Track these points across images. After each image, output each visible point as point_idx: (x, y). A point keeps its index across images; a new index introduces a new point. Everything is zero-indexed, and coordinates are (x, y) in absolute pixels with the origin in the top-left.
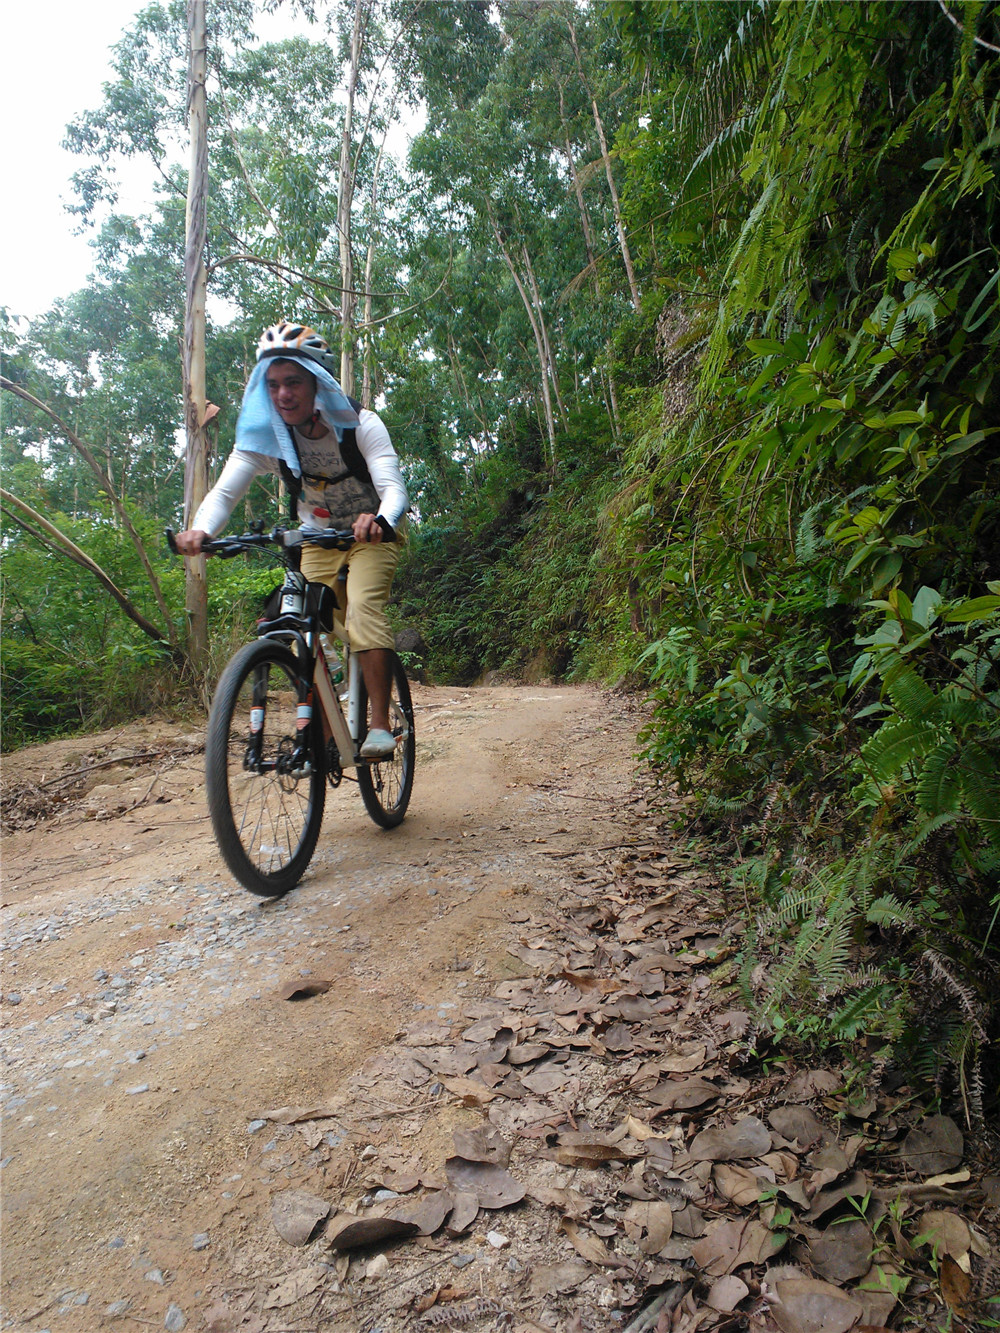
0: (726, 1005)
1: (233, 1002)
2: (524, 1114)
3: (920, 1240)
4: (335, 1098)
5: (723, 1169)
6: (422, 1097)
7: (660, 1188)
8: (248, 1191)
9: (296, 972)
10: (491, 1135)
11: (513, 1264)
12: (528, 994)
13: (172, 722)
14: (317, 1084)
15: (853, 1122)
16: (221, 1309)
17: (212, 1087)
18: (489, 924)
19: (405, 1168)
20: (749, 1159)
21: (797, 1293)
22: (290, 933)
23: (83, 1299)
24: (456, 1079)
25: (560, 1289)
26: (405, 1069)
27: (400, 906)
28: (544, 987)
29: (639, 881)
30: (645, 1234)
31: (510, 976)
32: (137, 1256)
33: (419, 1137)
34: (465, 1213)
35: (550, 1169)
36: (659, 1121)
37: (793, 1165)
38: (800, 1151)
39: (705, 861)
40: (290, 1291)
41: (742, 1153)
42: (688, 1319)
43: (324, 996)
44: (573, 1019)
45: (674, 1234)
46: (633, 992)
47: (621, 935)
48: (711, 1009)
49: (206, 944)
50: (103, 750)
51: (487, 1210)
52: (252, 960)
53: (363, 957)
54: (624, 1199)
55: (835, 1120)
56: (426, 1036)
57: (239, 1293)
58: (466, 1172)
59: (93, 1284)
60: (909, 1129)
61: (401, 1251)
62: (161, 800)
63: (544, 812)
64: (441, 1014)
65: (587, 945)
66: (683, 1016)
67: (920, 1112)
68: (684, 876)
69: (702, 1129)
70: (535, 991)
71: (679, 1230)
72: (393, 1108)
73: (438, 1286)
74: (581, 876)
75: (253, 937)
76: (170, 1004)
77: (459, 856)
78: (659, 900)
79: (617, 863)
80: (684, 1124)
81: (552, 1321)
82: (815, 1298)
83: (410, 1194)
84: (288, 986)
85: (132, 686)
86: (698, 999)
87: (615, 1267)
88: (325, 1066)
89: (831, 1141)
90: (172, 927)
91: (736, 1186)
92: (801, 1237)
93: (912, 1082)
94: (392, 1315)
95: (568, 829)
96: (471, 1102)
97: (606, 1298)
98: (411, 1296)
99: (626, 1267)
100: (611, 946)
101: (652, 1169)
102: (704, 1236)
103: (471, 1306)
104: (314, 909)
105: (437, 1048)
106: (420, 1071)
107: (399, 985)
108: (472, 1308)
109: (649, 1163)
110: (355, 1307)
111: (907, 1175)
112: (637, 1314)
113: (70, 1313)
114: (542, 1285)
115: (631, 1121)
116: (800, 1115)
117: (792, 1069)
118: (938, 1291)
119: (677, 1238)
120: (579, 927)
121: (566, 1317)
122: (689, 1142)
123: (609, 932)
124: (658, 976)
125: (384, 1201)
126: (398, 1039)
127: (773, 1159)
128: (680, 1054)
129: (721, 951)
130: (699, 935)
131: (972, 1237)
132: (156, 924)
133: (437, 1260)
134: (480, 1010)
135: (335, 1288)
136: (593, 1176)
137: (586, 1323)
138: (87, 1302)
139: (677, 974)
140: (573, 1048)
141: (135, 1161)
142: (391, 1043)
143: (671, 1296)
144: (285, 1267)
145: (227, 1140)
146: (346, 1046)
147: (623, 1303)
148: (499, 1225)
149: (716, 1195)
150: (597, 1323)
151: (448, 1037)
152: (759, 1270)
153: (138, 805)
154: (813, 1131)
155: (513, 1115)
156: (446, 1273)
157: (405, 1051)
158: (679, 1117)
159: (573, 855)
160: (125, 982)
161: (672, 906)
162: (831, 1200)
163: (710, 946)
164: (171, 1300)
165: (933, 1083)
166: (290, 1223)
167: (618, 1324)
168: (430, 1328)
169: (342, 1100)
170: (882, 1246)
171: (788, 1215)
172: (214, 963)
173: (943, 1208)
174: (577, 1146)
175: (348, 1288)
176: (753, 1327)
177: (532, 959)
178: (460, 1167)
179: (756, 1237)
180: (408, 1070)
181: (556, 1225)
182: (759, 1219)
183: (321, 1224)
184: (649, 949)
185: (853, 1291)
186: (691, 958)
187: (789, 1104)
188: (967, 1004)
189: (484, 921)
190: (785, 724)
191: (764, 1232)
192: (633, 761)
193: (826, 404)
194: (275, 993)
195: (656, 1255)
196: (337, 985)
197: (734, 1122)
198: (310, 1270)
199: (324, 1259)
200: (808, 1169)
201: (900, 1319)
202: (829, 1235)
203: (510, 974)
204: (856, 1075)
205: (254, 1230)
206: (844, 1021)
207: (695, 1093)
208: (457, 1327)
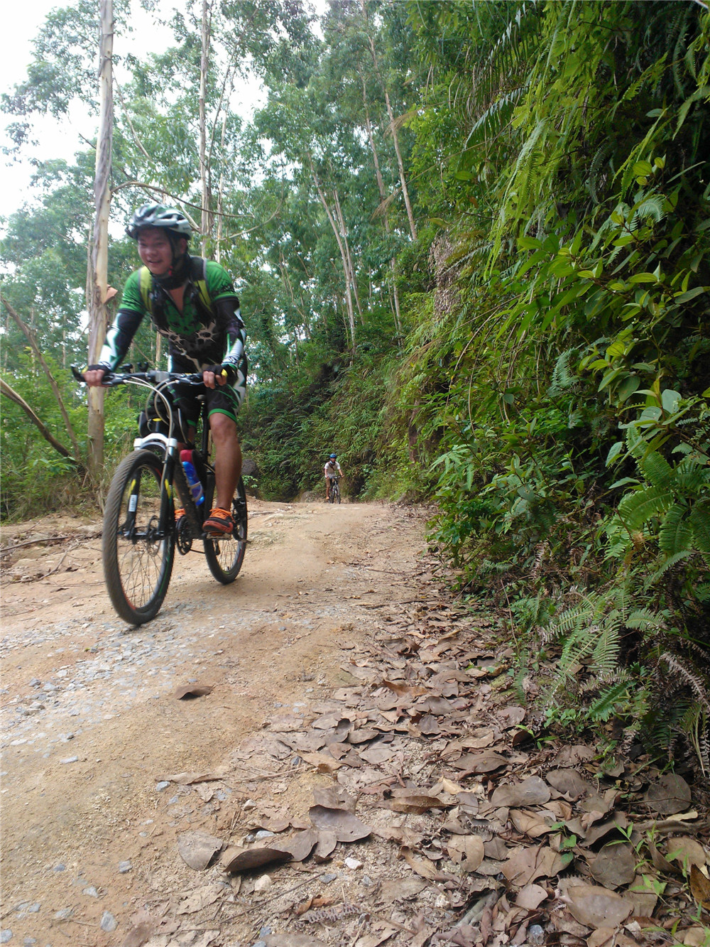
0: (504, 704)
1: (138, 700)
2: (363, 777)
3: (670, 857)
4: (221, 767)
5: (516, 813)
6: (286, 767)
7: (472, 826)
8: (158, 832)
9: (186, 680)
10: (341, 792)
11: (366, 880)
12: (359, 697)
13: (76, 517)
14: (207, 756)
15: (608, 780)
16: (144, 915)
17: (127, 759)
18: (326, 650)
19: (277, 815)
20: (535, 806)
21: (583, 896)
22: (178, 655)
23: (36, 908)
24: (311, 754)
25: (405, 897)
26: (272, 747)
27: (258, 638)
28: (370, 692)
29: (431, 623)
30: (464, 858)
31: (343, 685)
32: (76, 876)
33: (286, 794)
34: (327, 845)
35: (387, 815)
36: (466, 780)
37: (568, 810)
38: (572, 800)
39: (477, 610)
40: (196, 902)
41: (530, 801)
42: (503, 916)
43: (208, 697)
44: (394, 713)
45: (486, 857)
46: (436, 694)
47: (423, 658)
48: (494, 706)
49: (114, 662)
50: (24, 534)
51: (342, 843)
52: (150, 673)
53: (234, 672)
54: (447, 834)
55: (595, 779)
56: (286, 725)
57: (157, 903)
58: (325, 817)
59: (43, 897)
60: (649, 784)
61: (280, 873)
62: (69, 570)
63: (356, 580)
64: (295, 710)
65: (400, 663)
66: (474, 711)
67: (657, 772)
68: (463, 620)
69: (497, 786)
70: (363, 695)
71: (489, 854)
72: (266, 774)
73: (311, 896)
74: (389, 620)
75: (150, 658)
76: (90, 701)
77: (299, 606)
78: (447, 635)
79: (414, 612)
80: (484, 783)
81: (401, 919)
82: (598, 898)
83: (283, 834)
84: (180, 689)
85: (46, 490)
86: (483, 700)
87: (443, 881)
88: (212, 744)
89: (594, 793)
90: (87, 650)
91: (531, 824)
92: (582, 857)
93: (650, 751)
95: (375, 591)
96: (324, 769)
97: (441, 901)
98: (291, 904)
99: (453, 881)
100: (416, 665)
101: (464, 813)
102: (507, 859)
104: (195, 639)
105: (294, 734)
106: (282, 748)
107: (263, 690)
108: (338, 911)
109: (462, 809)
110: (248, 912)
111: (652, 815)
112: (465, 912)
113: (26, 918)
114: (390, 894)
115: (445, 781)
116: (570, 775)
117: (558, 745)
118: (687, 891)
119: (487, 861)
120: (391, 653)
121: (411, 916)
122: (490, 794)
123: (413, 656)
124: (453, 684)
125: (264, 838)
126: (264, 727)
127: (553, 806)
128: (475, 736)
129: (497, 668)
130: (479, 658)
131: (707, 856)
132: (74, 649)
133: (309, 878)
134: (324, 707)
135: (231, 899)
136: (420, 819)
137: (427, 919)
138: (39, 910)
139: (466, 684)
140: (396, 732)
141: (71, 809)
142: (259, 730)
143: (490, 900)
144: (191, 885)
145: (141, 795)
146: (226, 731)
147: (454, 905)
148: (353, 854)
149: (514, 830)
150: (436, 919)
151: (302, 726)
152: (553, 881)
153: (51, 573)
154: (580, 786)
155: (355, 778)
156: (316, 887)
157: (271, 735)
158: (480, 778)
159: (381, 606)
160: (54, 687)
161: (457, 639)
162: (603, 831)
163: (488, 664)
164: (104, 908)
165: (668, 750)
166: (193, 854)
167: (452, 920)
168: (308, 926)
169: (226, 768)
170: (642, 861)
171: (571, 842)
172: (120, 675)
173: (682, 836)
174: (407, 798)
175: (241, 899)
176: (554, 920)
177: (360, 674)
178: (320, 814)
179: (547, 858)
180: (275, 748)
181: (397, 853)
182: (549, 845)
183: (216, 856)
184: (444, 667)
185: (625, 893)
186: (475, 672)
187: (561, 768)
188: (698, 688)
189: (323, 648)
190: (540, 509)
191: (554, 854)
192: (417, 548)
193: (580, 274)
194: (170, 694)
195: (474, 872)
196: (216, 689)
197: (521, 781)
198: (210, 887)
199: (221, 879)
200: (579, 812)
201: (661, 912)
202: (602, 856)
203: (344, 684)
204: (608, 748)
205: (165, 859)
206: (600, 708)
207: (490, 761)
208: (328, 925)
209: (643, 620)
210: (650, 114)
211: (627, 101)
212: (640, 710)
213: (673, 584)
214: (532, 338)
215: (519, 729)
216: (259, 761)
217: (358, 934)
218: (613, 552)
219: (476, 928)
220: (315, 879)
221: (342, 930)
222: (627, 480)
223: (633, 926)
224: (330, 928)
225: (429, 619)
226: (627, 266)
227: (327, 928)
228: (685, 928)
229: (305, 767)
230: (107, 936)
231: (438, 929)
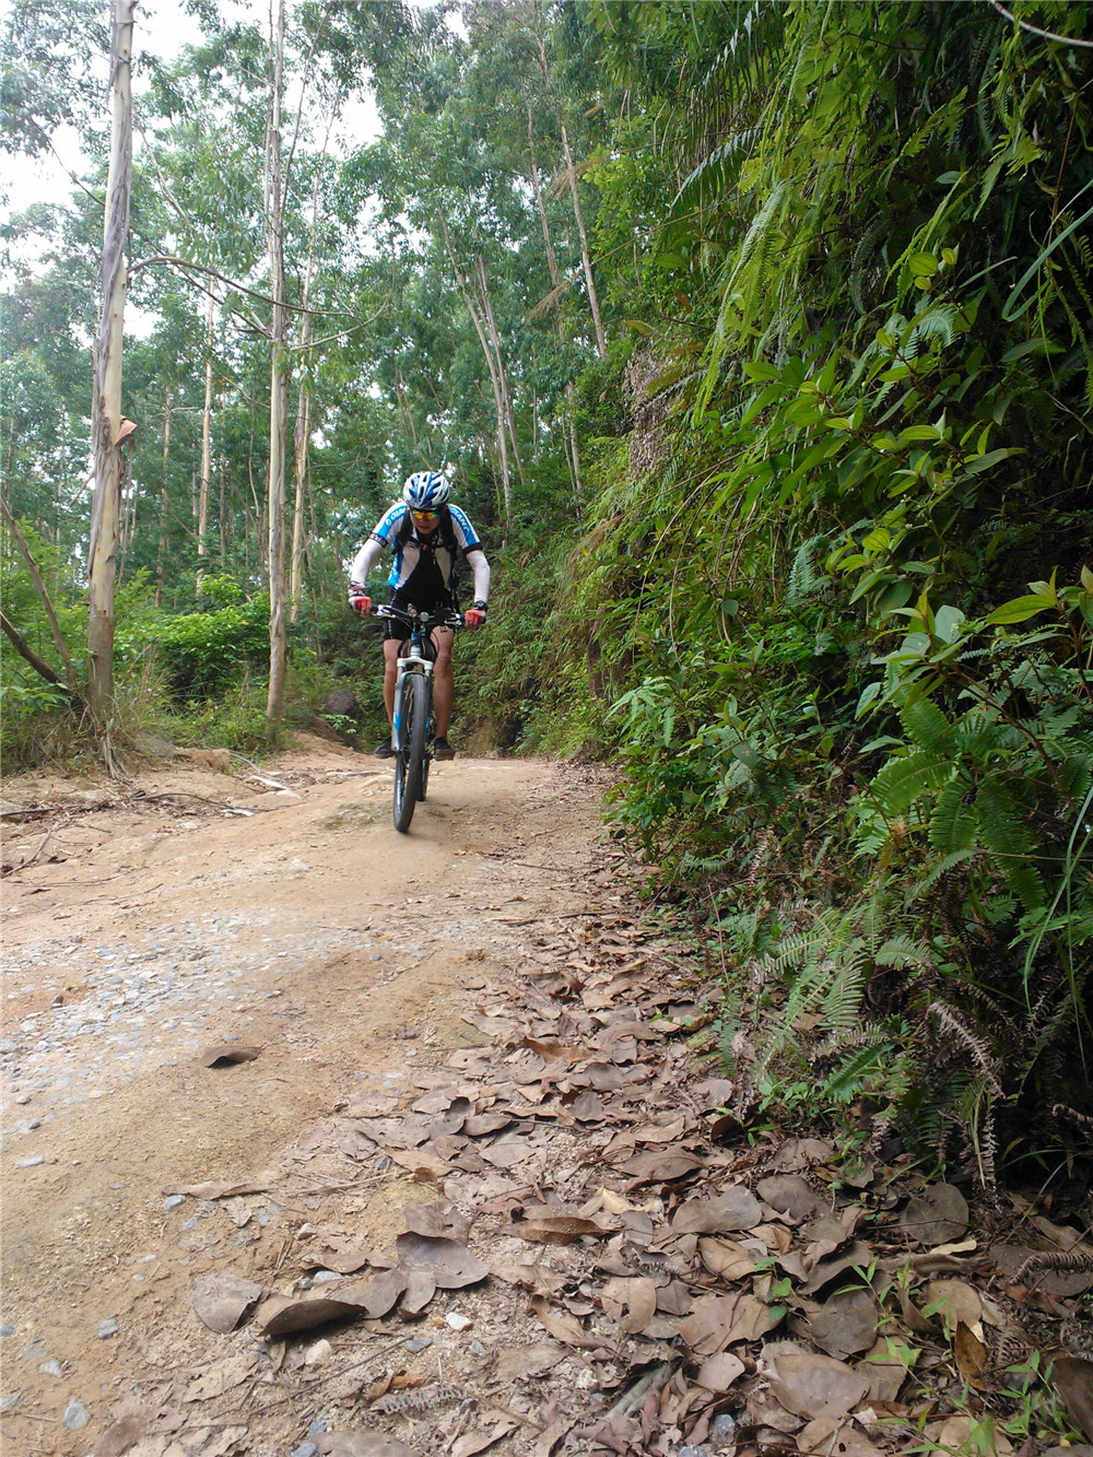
0: (704, 1074)
1: (145, 1068)
2: (484, 1188)
3: (928, 1311)
4: (266, 1172)
5: (709, 1243)
6: (367, 1172)
7: (641, 1263)
8: (162, 1273)
9: (220, 1038)
10: (448, 1210)
11: (476, 1347)
12: (486, 1063)
13: (67, 778)
14: (245, 1156)
15: (849, 1192)
16: (132, 1404)
17: (121, 1160)
18: (441, 991)
19: (349, 1247)
20: (737, 1232)
21: (797, 1370)
22: (210, 998)
24: (406, 1152)
25: (532, 1372)
26: (347, 1141)
27: (338, 971)
28: (503, 1056)
29: (604, 949)
30: (625, 1312)
31: (464, 1045)
32: (29, 1344)
33: (364, 1214)
34: (420, 1294)
35: (515, 1246)
36: (636, 1193)
37: (787, 1237)
38: (793, 1222)
39: (676, 929)
40: (214, 1382)
41: (730, 1224)
42: (677, 1401)
43: (252, 1064)
44: (537, 1088)
45: (658, 1312)
46: (603, 1060)
47: (587, 1003)
48: (688, 1077)
49: (112, 1008)
51: (445, 1290)
52: (166, 1025)
53: (296, 1024)
54: (601, 1275)
55: (829, 1191)
56: (371, 1107)
57: (153, 1385)
58: (421, 1249)
60: (909, 1198)
61: (346, 1336)
62: (53, 860)
63: (497, 881)
64: (387, 1084)
65: (551, 1011)
66: (658, 1085)
67: (921, 1182)
68: (653, 944)
69: (683, 1201)
70: (493, 1061)
71: (663, 1307)
72: (334, 1183)
73: (391, 1373)
74: (541, 943)
75: (167, 1002)
76: (69, 1070)
77: (404, 921)
78: (627, 967)
79: (580, 931)
80: (665, 1196)
81: (524, 1407)
82: (818, 1372)
83: (355, 1276)
84: (209, 1053)
85: (21, 734)
86: (673, 1068)
87: (592, 1348)
88: (254, 1138)
89: (826, 1212)
90: (70, 989)
91: (727, 1260)
92: (800, 1310)
93: (913, 1149)
94: (337, 1406)
95: (525, 897)
96: (424, 1175)
97: (585, 1380)
98: (359, 1384)
99: (606, 1347)
100: (577, 1014)
101: (631, 1244)
102: (691, 1313)
103: (429, 1394)
104: (239, 973)
105: (383, 1120)
106: (363, 1143)
107: (339, 1053)
108: (430, 1395)
109: (628, 1237)
110: (293, 1398)
111: (909, 1245)
112: (620, 1396)
114: (510, 1369)
115: (605, 1193)
116: (791, 1185)
117: (779, 1139)
118: (951, 1362)
119: (661, 1316)
120: (540, 995)
121: (539, 1403)
122: (671, 1214)
123: (573, 1000)
124: (631, 1043)
125: (325, 1283)
126: (338, 1111)
127: (765, 1232)
128: (656, 1124)
129: (697, 1019)
130: (672, 1002)
131: (984, 1307)
132: (51, 986)
133: (389, 1344)
134: (431, 1080)
135: (269, 1377)
136: (564, 1253)
137: (562, 1407)
139: (650, 1042)
140: (538, 1117)
141: (28, 1240)
142: (330, 1114)
143: (658, 1376)
144: (208, 1356)
145: (139, 1217)
146: (278, 1116)
147: (604, 1385)
148: (459, 1306)
149: (703, 1269)
150: (576, 1407)
151: (396, 1108)
152: (755, 1347)
153: (25, 864)
154: (806, 1202)
155: (471, 1190)
156: (399, 1358)
157: (347, 1123)
158: (658, 1189)
159: (532, 922)
160: (15, 1046)
161: (641, 974)
162: (833, 1270)
163: (684, 1013)
164: (71, 1394)
165: (937, 1148)
166: (214, 1307)
167: (599, 1408)
168: (382, 1419)
169: (274, 1174)
170: (888, 1317)
171: (784, 1288)
172: (121, 1027)
173: (950, 1278)
174: (546, 1220)
175: (284, 1378)
176: (751, 1406)
177: (490, 1027)
178: (413, 1245)
179: (749, 1312)
180: (351, 1142)
181: (525, 1305)
182: (752, 1293)
183: (251, 1309)
184: (618, 1017)
185: (859, 1365)
186: (665, 1025)
187: (779, 1173)
188: (980, 1056)
189: (435, 987)
190: (769, 777)
191: (759, 1306)
192: (593, 831)
193: (831, 423)
194: (195, 1059)
195: (639, 1334)
196: (267, 1052)
197: (719, 1193)
198: (238, 1358)
199: (255, 1346)
200: (803, 1241)
201: (910, 1393)
202: (830, 1308)
203: (465, 1043)
204: (850, 1143)
205: (170, 1316)
206: (840, 1084)
207: (675, 1163)
208: (414, 1416)
209: (899, 952)
210: (942, 179)
211: (907, 158)
212: (898, 1087)
213: (949, 899)
214: (764, 517)
215: (721, 1113)
216: (326, 1164)
217: (457, 1430)
218: (868, 847)
219: (635, 1420)
220: (398, 1347)
221: (434, 1424)
222: (887, 740)
223: (867, 1416)
224: (416, 1421)
225: (602, 941)
226: (899, 412)
227: (412, 1421)
228: (944, 1418)
229: (395, 1172)
230: (73, 1437)
231: (578, 1422)
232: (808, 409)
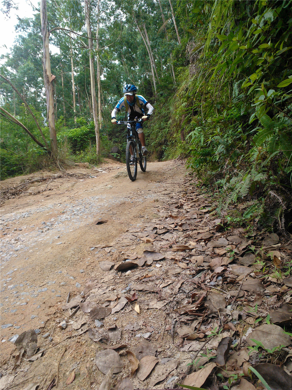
0: (214, 219)
1: (81, 225)
2: (162, 243)
3: (268, 255)
4: (112, 243)
5: (216, 249)
6: (135, 242)
7: (200, 253)
8: (92, 262)
9: (99, 218)
10: (154, 247)
11: (163, 270)
12: (160, 221)
13: (49, 171)
14: (107, 240)
15: (250, 238)
16: (90, 283)
17: (79, 242)
19: (133, 255)
20: (222, 247)
21: (236, 268)
22: (94, 212)
23: (54, 282)
24: (144, 238)
25: (176, 273)
27: (123, 205)
28: (165, 219)
30: (196, 262)
32: (66, 274)
33: (135, 249)
34: (150, 262)
35: (170, 253)
36: (198, 241)
37: (234, 246)
38: (236, 244)
40: (107, 279)
41: (221, 245)
42: (209, 275)
43: (106, 223)
44: (173, 225)
45: (204, 262)
46: (189, 218)
47: (184, 208)
48: (210, 220)
49: (71, 215)
50: (31, 178)
51: (155, 261)
52: (85, 217)
53: (115, 216)
54: (191, 256)
55: (245, 238)
56: (134, 230)
57: (94, 280)
58: (149, 254)
59: (56, 280)
60: (264, 237)
61: (134, 270)
62: (50, 190)
63: (160, 187)
64: (138, 226)
65: (176, 210)
66: (203, 222)
68: (201, 195)
69: (209, 242)
70: (162, 221)
71: (205, 261)
72: (128, 244)
73: (145, 275)
74: (172, 198)
75: (84, 213)
76: (64, 227)
77: (138, 195)
78: (194, 200)
79: (182, 195)
80: (205, 242)
81: (175, 279)
82: (241, 269)
83: (135, 260)
84: (96, 221)
85: (36, 161)
86: (206, 219)
87: (189, 268)
88: (109, 237)
89: (244, 242)
90: (61, 213)
91: (219, 251)
92: (237, 258)
94: (133, 281)
95: (167, 189)
96: (148, 241)
97: (188, 273)
98: (138, 278)
99: (192, 268)
100: (182, 210)
101: (197, 250)
102: (212, 261)
104: (100, 207)
105: (138, 233)
106: (133, 237)
107: (126, 221)
108: (154, 278)
110: (124, 281)
112: (196, 275)
114: (171, 273)
115: (191, 242)
116: (236, 237)
117: (233, 229)
118: (273, 264)
120: (173, 207)
121: (178, 277)
122: (206, 244)
123: (181, 208)
124: (196, 214)
125: (128, 261)
126: (127, 231)
127: (229, 246)
128: (202, 229)
129: (212, 209)
130: (206, 206)
131: (281, 255)
132: (56, 212)
133: (144, 270)
134: (147, 225)
135: (118, 277)
136: (182, 253)
137: (183, 278)
139: (200, 215)
140: (174, 230)
141: (62, 256)
142: (125, 232)
143: (205, 272)
144: (105, 275)
145: (85, 252)
146: (113, 233)
147: (192, 274)
148: (159, 263)
149: (215, 253)
151: (140, 231)
152: (227, 266)
153: (43, 191)
154: (239, 240)
155: (159, 244)
156: (146, 273)
157: (129, 233)
158: (203, 241)
159: (169, 194)
160: (50, 224)
161: (198, 201)
163: (209, 208)
164: (76, 282)
165: (271, 225)
166: (105, 267)
167: (191, 277)
168: (144, 283)
169: (114, 243)
170: (258, 258)
171: (233, 253)
172: (74, 219)
173: (274, 250)
174: (177, 247)
175: (122, 277)
176: (226, 275)
177: (161, 214)
178: (147, 253)
179: (225, 260)
180: (131, 237)
181: (173, 262)
182: (226, 256)
183: (112, 267)
184: (192, 210)
185: (251, 267)
186: (204, 211)
187: (232, 235)
188: (280, 200)
189: (147, 207)
191: (228, 258)
192: (184, 174)
193: (241, 48)
194: (93, 223)
195: (199, 265)
196: (109, 221)
197: (218, 240)
198: (111, 275)
199: (115, 273)
200: (238, 247)
202: (244, 257)
203: (155, 218)
205: (95, 269)
206: (247, 214)
207: (207, 235)
209: (259, 177)
212: (261, 211)
216: (125, 241)
217: (160, 283)
219: (199, 279)
220: (146, 271)
221: (155, 283)
222: (257, 128)
223: (252, 274)
225: (188, 196)
227: (150, 283)
228: (270, 274)
229: (141, 241)
230: (78, 289)
231: (187, 280)
232: (235, 45)
